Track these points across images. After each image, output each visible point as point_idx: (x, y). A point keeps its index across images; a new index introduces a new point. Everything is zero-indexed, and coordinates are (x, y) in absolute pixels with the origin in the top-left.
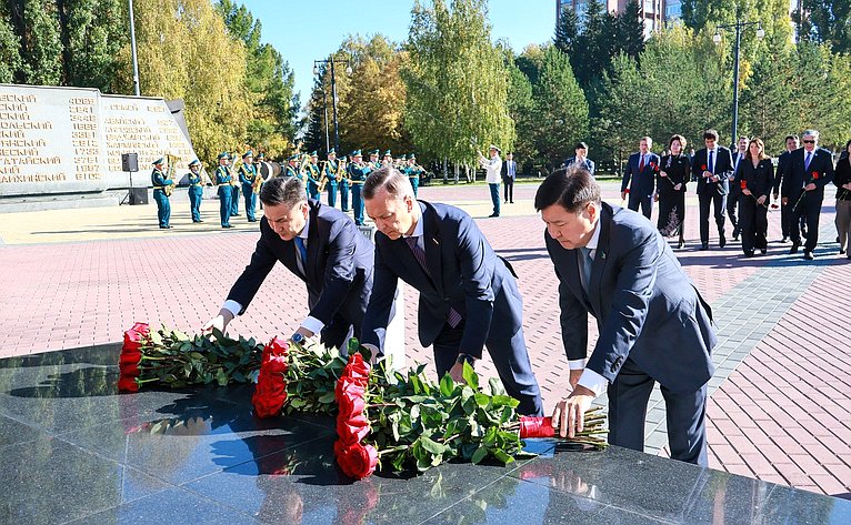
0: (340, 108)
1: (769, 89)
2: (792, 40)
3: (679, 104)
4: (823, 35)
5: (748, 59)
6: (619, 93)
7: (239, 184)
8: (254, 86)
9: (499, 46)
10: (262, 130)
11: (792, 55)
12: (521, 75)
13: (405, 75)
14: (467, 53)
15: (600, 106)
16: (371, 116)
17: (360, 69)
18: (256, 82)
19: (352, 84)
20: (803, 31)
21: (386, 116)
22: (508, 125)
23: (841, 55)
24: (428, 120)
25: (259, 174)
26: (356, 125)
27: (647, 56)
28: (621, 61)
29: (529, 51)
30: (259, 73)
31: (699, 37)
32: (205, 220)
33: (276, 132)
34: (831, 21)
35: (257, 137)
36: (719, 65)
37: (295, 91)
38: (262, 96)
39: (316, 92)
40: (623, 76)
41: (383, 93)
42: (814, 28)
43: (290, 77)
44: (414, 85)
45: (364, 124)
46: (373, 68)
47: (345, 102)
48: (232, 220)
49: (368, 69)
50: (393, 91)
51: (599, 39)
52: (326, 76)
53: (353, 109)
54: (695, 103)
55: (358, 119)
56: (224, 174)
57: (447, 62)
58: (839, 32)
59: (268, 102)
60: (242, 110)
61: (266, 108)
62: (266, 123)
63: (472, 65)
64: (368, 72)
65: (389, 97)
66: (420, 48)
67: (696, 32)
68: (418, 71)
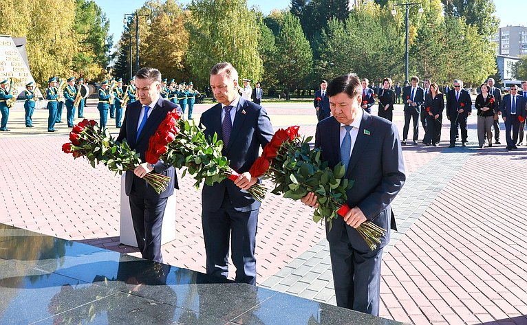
0: (141, 46)
1: (428, 45)
2: (441, 16)
3: (371, 53)
4: (461, 12)
5: (415, 25)
6: (333, 44)
7: (64, 100)
8: (79, 29)
9: (253, 11)
10: (84, 60)
11: (441, 25)
12: (268, 29)
13: (188, 26)
14: (231, 14)
15: (320, 52)
16: (163, 53)
17: (157, 21)
18: (81, 27)
19: (151, 30)
20: (448, 10)
21: (174, 53)
22: (258, 63)
23: (472, 26)
24: (203, 57)
25: (79, 93)
26: (152, 59)
27: (350, 21)
28: (334, 23)
29: (274, 14)
30: (84, 21)
31: (383, 10)
32: (35, 126)
33: (94, 62)
34: (465, 4)
35: (80, 65)
36: (397, 28)
37: (109, 34)
38: (86, 37)
39: (125, 35)
40: (335, 33)
41: (172, 37)
42: (454, 8)
43: (107, 24)
44: (194, 34)
45: (158, 58)
46: (166, 21)
47: (145, 42)
48: (56, 126)
49: (163, 21)
50: (180, 37)
51: (320, 8)
52: (132, 24)
53: (150, 48)
54: (382, 53)
55: (154, 55)
56: (53, 93)
57: (217, 19)
58: (470, 12)
59: (89, 40)
60: (70, 46)
61: (88, 45)
62: (88, 56)
63: (235, 22)
64: (163, 23)
65: (177, 41)
66: (199, 9)
67: (382, 7)
68: (197, 24)
